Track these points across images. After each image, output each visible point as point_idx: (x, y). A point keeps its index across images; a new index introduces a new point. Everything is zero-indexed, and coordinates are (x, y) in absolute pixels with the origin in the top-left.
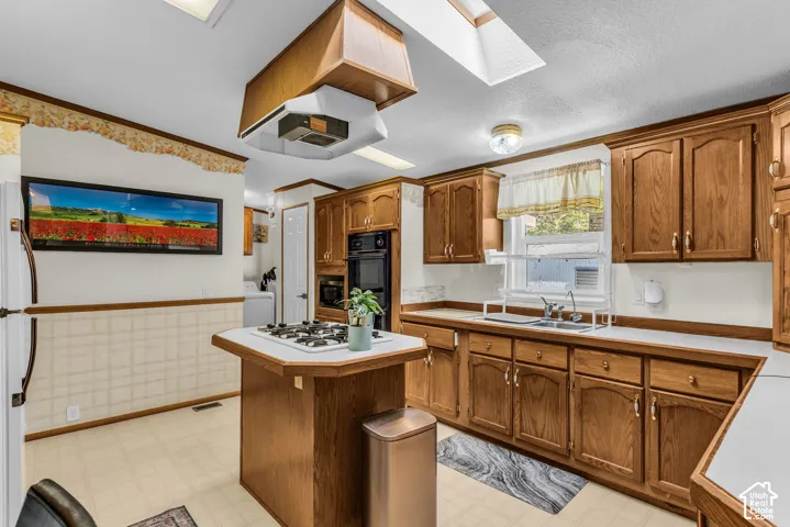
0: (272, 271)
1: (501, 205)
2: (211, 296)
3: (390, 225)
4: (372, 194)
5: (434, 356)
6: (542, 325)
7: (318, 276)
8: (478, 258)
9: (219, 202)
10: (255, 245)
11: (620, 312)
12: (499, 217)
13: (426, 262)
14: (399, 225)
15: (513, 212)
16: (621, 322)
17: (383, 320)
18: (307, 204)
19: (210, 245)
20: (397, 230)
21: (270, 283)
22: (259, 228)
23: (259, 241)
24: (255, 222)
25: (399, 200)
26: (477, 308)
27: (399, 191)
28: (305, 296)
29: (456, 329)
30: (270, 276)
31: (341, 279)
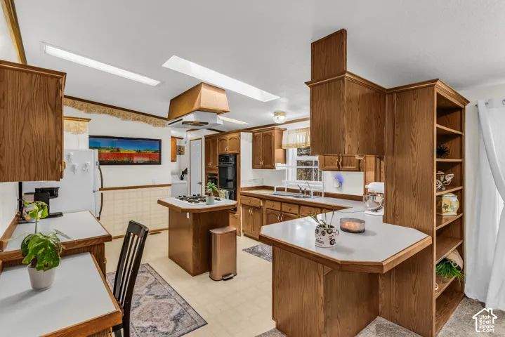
0: (186, 170)
1: (284, 143)
2: (157, 184)
3: (236, 151)
4: (229, 137)
5: (253, 211)
6: (297, 197)
7: (206, 174)
8: (273, 167)
9: (160, 141)
10: (178, 156)
11: (327, 191)
12: (284, 148)
13: (253, 168)
14: (240, 151)
15: (288, 146)
16: (327, 195)
17: (233, 195)
18: (201, 139)
19: (155, 160)
20: (239, 154)
21: (185, 176)
22: (180, 147)
23: (180, 154)
24: (177, 144)
25: (239, 140)
26: (272, 188)
27: (240, 136)
28: (201, 183)
29: (261, 199)
30: (185, 172)
31: (216, 175)
